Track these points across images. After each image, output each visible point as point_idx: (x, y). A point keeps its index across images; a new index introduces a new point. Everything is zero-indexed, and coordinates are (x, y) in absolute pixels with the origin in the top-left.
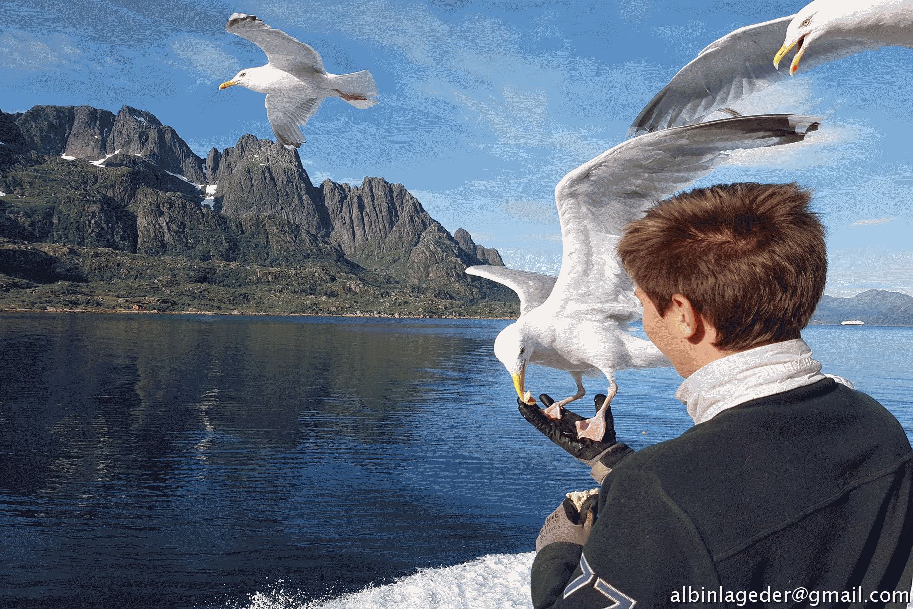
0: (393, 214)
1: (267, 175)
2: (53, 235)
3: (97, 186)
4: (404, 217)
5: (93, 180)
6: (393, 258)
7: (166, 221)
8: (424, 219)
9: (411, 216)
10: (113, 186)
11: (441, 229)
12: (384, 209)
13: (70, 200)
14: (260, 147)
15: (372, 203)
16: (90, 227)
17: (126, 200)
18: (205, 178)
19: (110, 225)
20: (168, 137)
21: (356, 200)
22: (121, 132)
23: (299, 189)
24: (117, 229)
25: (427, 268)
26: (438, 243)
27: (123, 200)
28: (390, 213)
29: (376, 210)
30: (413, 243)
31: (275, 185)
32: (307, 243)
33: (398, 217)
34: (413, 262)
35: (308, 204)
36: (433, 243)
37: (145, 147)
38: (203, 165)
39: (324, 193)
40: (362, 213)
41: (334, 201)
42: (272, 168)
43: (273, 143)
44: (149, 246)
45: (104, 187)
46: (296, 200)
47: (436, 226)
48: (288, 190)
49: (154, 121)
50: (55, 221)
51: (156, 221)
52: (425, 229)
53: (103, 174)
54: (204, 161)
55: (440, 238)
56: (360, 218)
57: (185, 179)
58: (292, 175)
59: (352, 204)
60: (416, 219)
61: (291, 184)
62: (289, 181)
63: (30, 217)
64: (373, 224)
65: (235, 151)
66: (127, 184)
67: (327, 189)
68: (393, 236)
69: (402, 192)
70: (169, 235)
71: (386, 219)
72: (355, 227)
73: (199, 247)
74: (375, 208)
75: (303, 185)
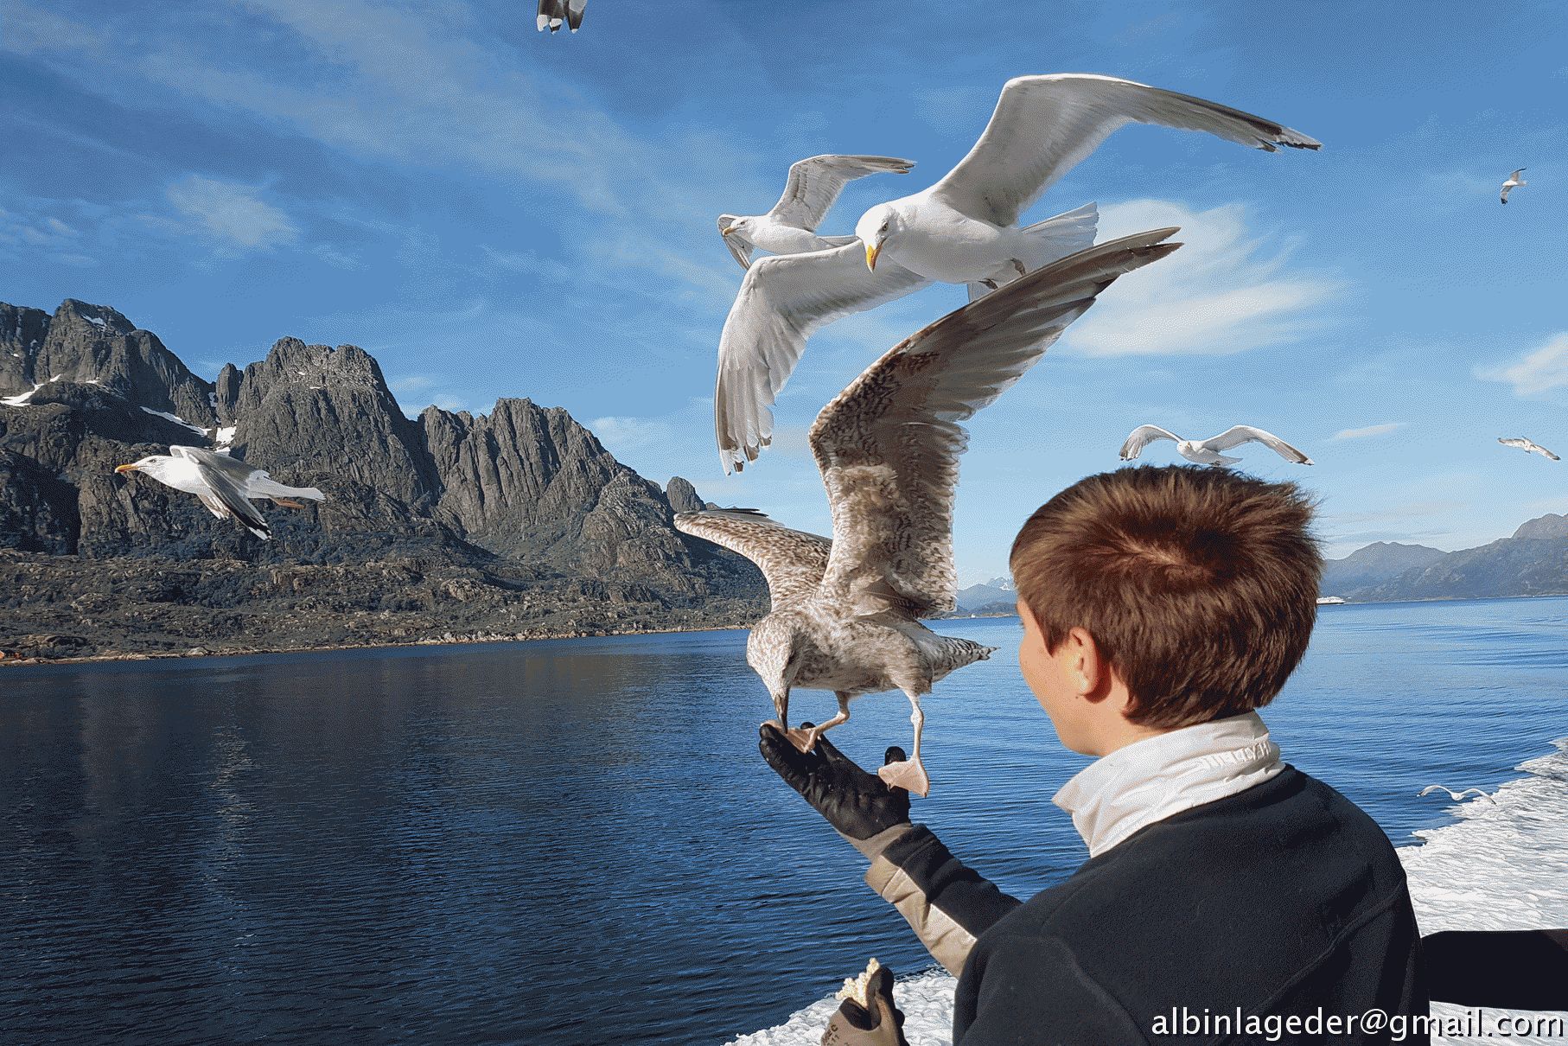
0: (551, 459)
1: (322, 404)
3: (5, 439)
4: (569, 462)
6: (553, 534)
7: (130, 495)
8: (604, 464)
9: (581, 461)
10: (36, 439)
11: (634, 478)
12: (533, 451)
14: (310, 358)
15: (511, 442)
17: (60, 462)
18: (215, 416)
19: (28, 508)
20: (145, 349)
21: (482, 439)
22: (61, 345)
23: (380, 425)
24: (40, 515)
25: (612, 548)
26: (630, 505)
27: (54, 462)
28: (544, 457)
29: (518, 454)
30: (587, 505)
31: (337, 420)
32: (388, 519)
33: (559, 463)
34: (588, 539)
35: (397, 450)
36: (620, 504)
37: (104, 368)
38: (211, 395)
39: (426, 430)
40: (494, 461)
41: (443, 442)
42: (331, 391)
43: (332, 350)
44: (99, 541)
45: (19, 441)
46: (375, 444)
47: (625, 475)
48: (359, 428)
49: (121, 323)
51: (113, 497)
52: (608, 481)
53: (16, 418)
54: (213, 387)
55: (634, 494)
56: (491, 468)
57: (178, 420)
58: (366, 402)
59: (475, 446)
60: (591, 465)
61: (364, 418)
62: (362, 413)
64: (515, 479)
65: (267, 367)
66: (61, 434)
67: (431, 423)
68: (552, 497)
69: (564, 421)
70: (137, 519)
71: (538, 467)
72: (482, 486)
73: (192, 537)
74: (517, 451)
75: (386, 418)
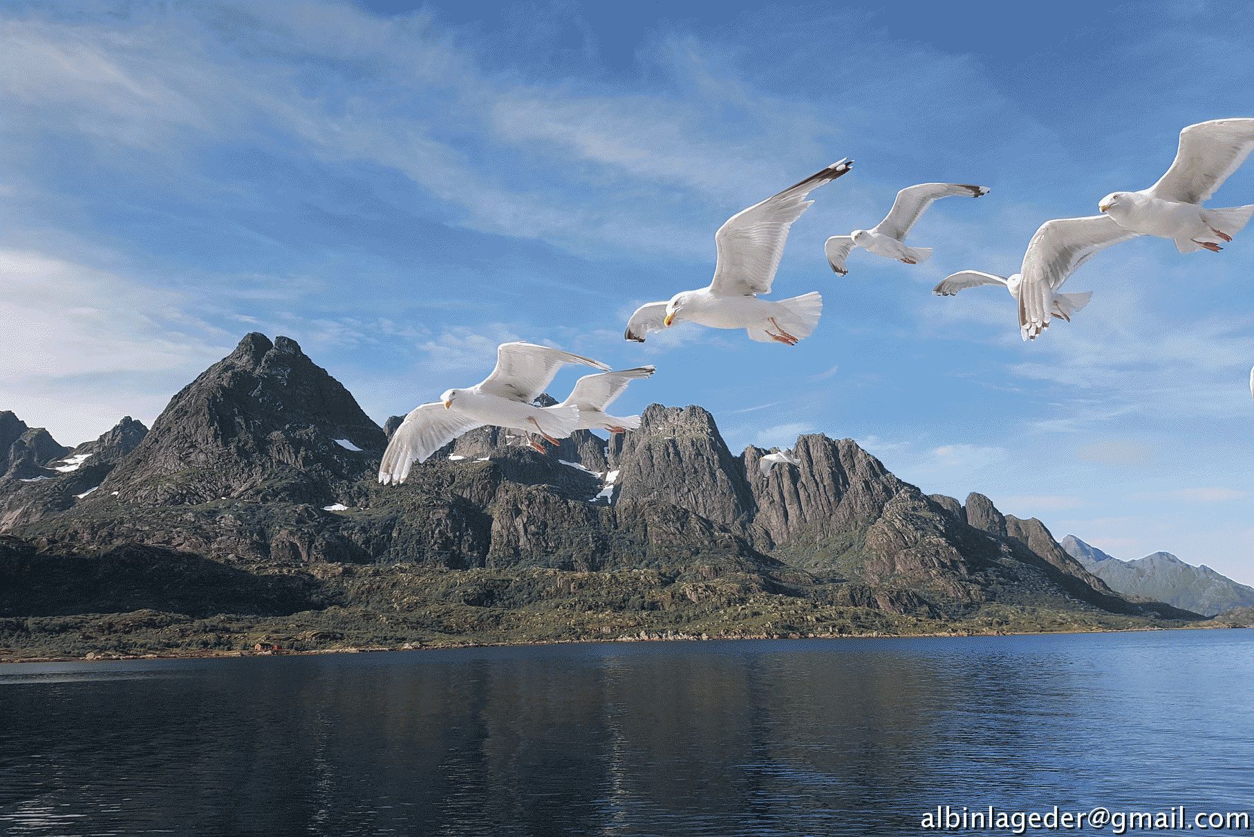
0: (841, 481)
1: (671, 450)
2: (389, 551)
3: (452, 487)
4: (856, 482)
5: (449, 480)
6: (842, 545)
7: (523, 522)
8: (886, 483)
9: (866, 482)
10: (470, 485)
11: (915, 492)
12: (825, 476)
13: (416, 507)
14: (666, 417)
15: (808, 469)
16: (433, 537)
17: (485, 500)
18: (606, 463)
19: (458, 534)
23: (710, 462)
24: (465, 538)
25: (891, 556)
26: (907, 518)
27: (481, 501)
28: (835, 480)
29: (814, 479)
30: (871, 520)
31: (681, 461)
33: (848, 484)
34: (870, 549)
35: (723, 481)
36: (899, 517)
38: (606, 448)
39: (746, 463)
40: (795, 485)
42: (678, 440)
43: (681, 410)
44: (499, 556)
45: (460, 487)
46: (707, 477)
47: (906, 492)
48: (696, 466)
50: (394, 535)
51: (512, 523)
52: (890, 497)
53: (461, 472)
54: (606, 444)
55: (914, 509)
56: (792, 490)
57: (583, 467)
58: (701, 446)
59: (781, 474)
60: (875, 484)
61: (700, 457)
62: (698, 454)
63: (365, 532)
64: (812, 499)
66: (486, 481)
67: (749, 459)
68: (842, 512)
69: (852, 449)
70: (525, 539)
71: (830, 488)
72: (787, 505)
73: (561, 552)
74: (814, 476)
75: (716, 457)
